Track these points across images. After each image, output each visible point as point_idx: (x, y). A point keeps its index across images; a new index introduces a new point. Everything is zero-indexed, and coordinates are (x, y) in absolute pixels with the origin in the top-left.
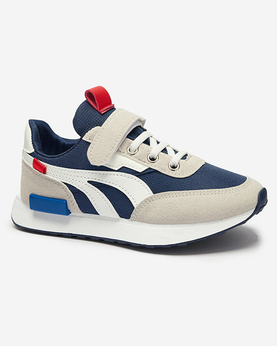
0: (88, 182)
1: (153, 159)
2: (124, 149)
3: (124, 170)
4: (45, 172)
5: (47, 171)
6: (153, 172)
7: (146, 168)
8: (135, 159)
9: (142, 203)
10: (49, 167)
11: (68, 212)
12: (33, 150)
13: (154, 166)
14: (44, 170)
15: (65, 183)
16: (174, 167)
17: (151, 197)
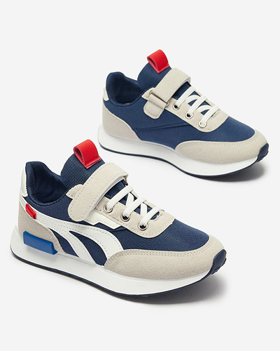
0: (70, 232)
1: (125, 218)
2: (101, 207)
3: (100, 225)
6: (124, 230)
7: (119, 226)
8: (110, 218)
9: (113, 256)
10: (38, 214)
11: (55, 252)
12: (27, 195)
14: (34, 217)
15: (51, 230)
16: (143, 227)
17: (121, 252)
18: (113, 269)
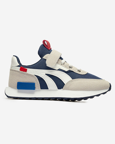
4: (26, 71)
6: (71, 72)
7: (68, 70)
9: (68, 82)
12: (19, 64)
13: (71, 69)
15: (35, 75)
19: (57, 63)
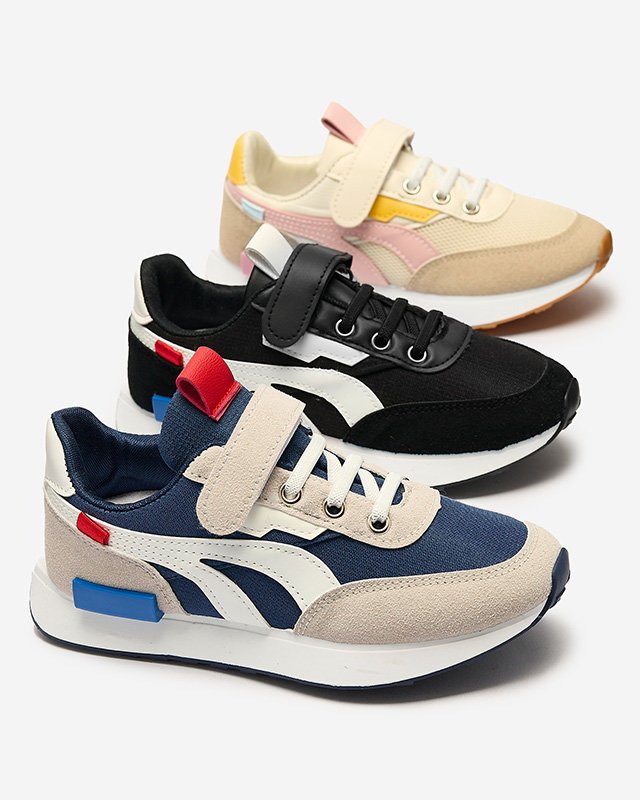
0: (202, 561)
1: (334, 510)
2: (275, 496)
3: (276, 536)
4: (105, 542)
5: (111, 539)
6: (336, 538)
7: (324, 530)
8: (298, 514)
9: (317, 603)
10: (115, 532)
11: (159, 615)
12: (73, 491)
13: (338, 525)
14: (104, 538)
15: (151, 564)
16: (379, 525)
17: (335, 591)
18: (320, 634)
19: (262, 498)
